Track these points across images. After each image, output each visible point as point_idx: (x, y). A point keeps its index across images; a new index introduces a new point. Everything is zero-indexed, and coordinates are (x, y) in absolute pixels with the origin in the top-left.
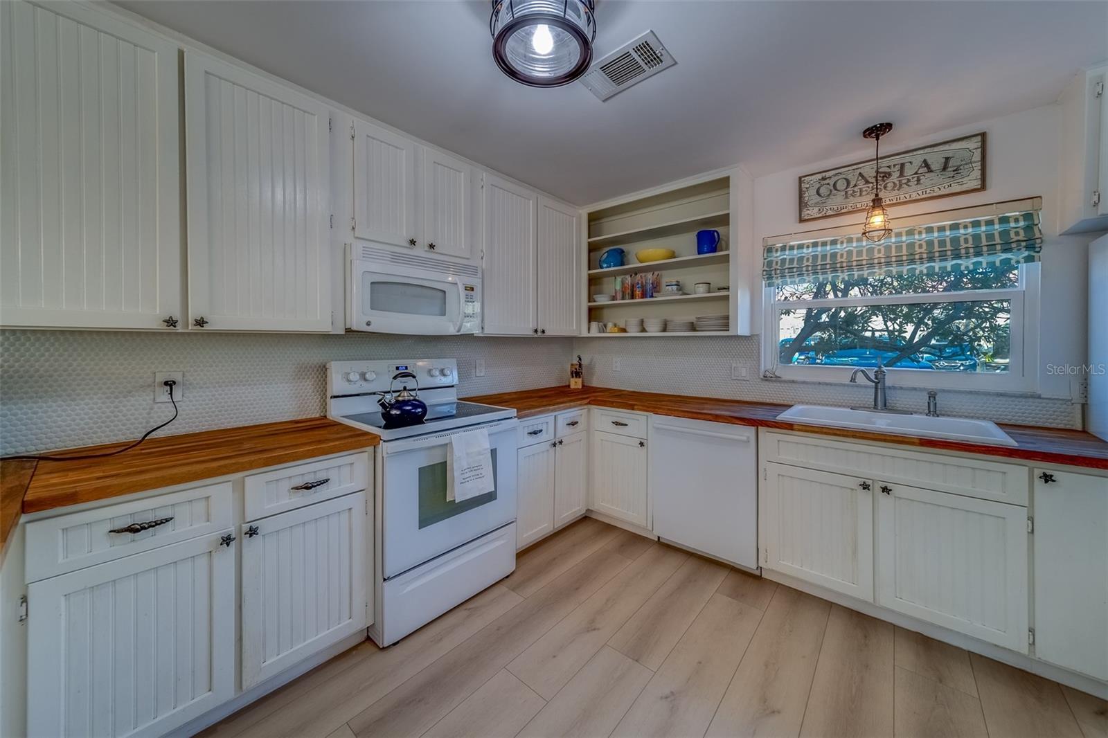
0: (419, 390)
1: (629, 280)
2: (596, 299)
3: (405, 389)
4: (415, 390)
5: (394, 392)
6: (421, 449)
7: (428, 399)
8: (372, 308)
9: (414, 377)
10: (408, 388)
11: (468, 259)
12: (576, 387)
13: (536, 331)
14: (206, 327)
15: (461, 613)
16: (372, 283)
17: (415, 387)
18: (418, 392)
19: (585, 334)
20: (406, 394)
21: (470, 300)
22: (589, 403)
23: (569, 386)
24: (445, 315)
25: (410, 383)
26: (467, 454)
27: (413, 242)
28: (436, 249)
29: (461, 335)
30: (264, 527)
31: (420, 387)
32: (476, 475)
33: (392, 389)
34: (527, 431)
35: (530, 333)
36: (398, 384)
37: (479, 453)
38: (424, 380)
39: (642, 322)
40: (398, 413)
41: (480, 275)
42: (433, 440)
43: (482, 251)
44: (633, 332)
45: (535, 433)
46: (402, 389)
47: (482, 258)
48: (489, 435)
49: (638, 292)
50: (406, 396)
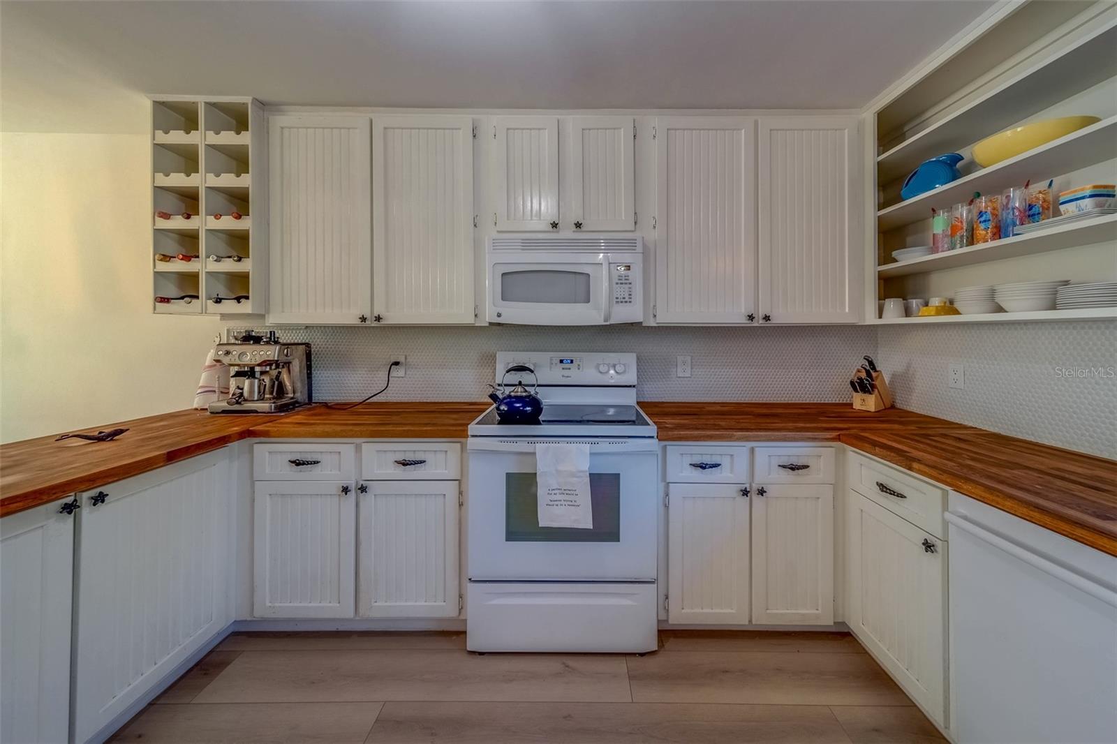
0: (539, 386)
1: (963, 212)
2: (897, 258)
3: (520, 383)
4: (533, 385)
5: (506, 385)
6: (509, 453)
7: (549, 398)
8: (503, 299)
9: (532, 372)
10: (523, 383)
11: (632, 231)
12: (864, 408)
13: (751, 317)
14: (382, 322)
15: (555, 665)
16: (503, 275)
17: (535, 383)
18: (538, 389)
19: (871, 318)
20: (520, 389)
21: (624, 282)
22: (838, 439)
23: (851, 405)
24: (589, 302)
25: (526, 378)
26: (557, 471)
27: (555, 225)
28: (583, 228)
29: (610, 325)
30: (374, 488)
31: (539, 383)
32: (567, 501)
33: (504, 382)
34: (689, 460)
35: (741, 320)
36: (514, 378)
37: (573, 475)
38: (544, 375)
39: (993, 292)
40: (506, 409)
41: (639, 248)
42: (522, 446)
43: (654, 218)
44: (972, 313)
45: (703, 466)
46: (517, 383)
47: (655, 227)
48: (591, 454)
49: (981, 231)
50: (519, 391)
